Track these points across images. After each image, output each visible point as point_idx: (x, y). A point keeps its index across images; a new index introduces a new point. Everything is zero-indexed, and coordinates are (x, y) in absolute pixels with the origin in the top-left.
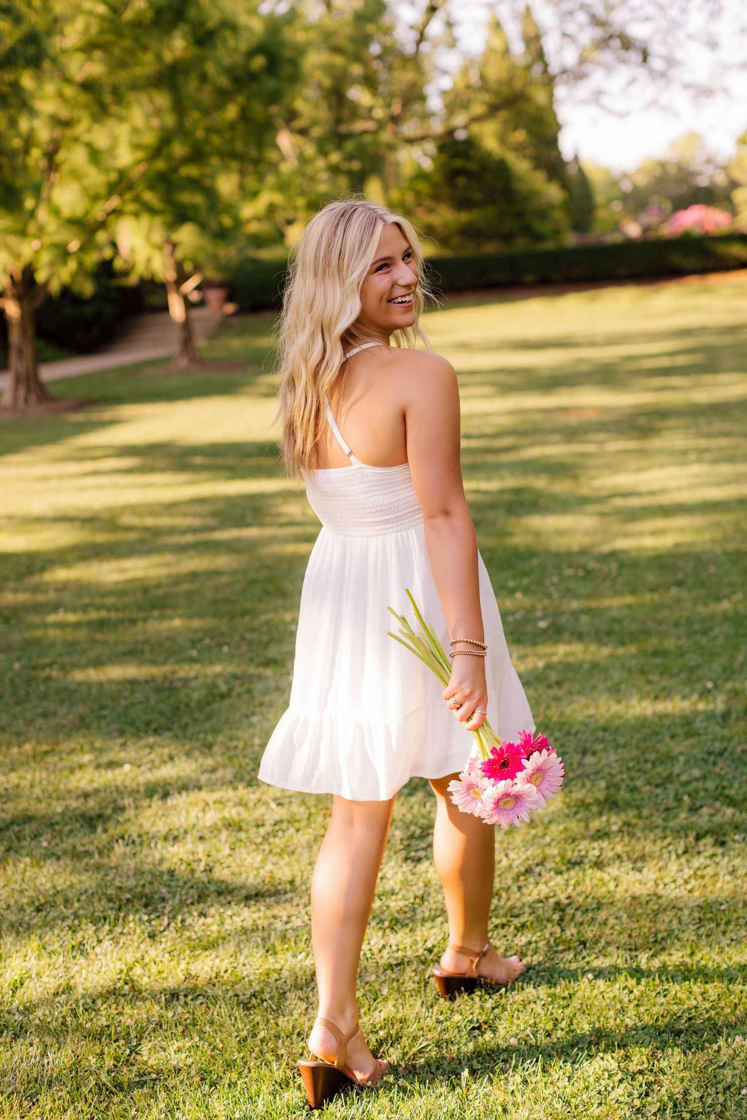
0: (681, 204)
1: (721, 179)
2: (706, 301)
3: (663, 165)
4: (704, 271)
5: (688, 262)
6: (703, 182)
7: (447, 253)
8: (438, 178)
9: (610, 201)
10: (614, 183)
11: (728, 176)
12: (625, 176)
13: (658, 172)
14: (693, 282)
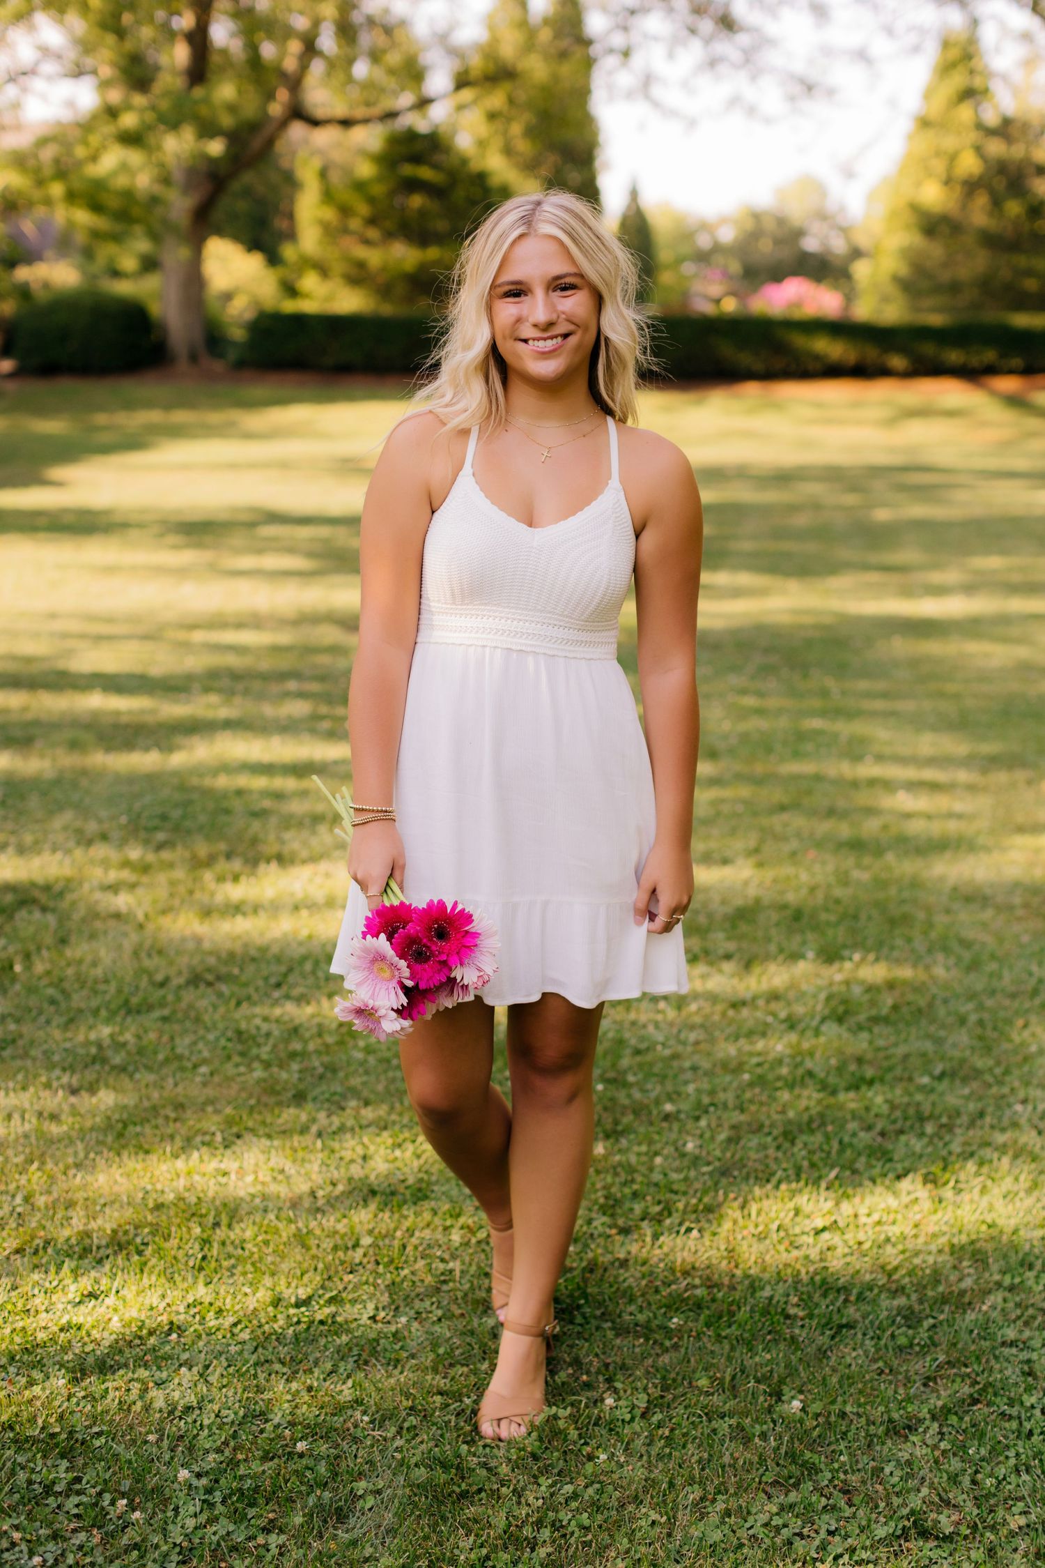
0: (777, 274)
1: (838, 246)
2: (767, 422)
3: (756, 216)
4: (769, 375)
5: (746, 359)
6: (811, 244)
7: (387, 310)
8: (379, 190)
9: (679, 261)
10: (686, 234)
11: (848, 239)
12: (704, 226)
13: (749, 225)
14: (752, 389)
